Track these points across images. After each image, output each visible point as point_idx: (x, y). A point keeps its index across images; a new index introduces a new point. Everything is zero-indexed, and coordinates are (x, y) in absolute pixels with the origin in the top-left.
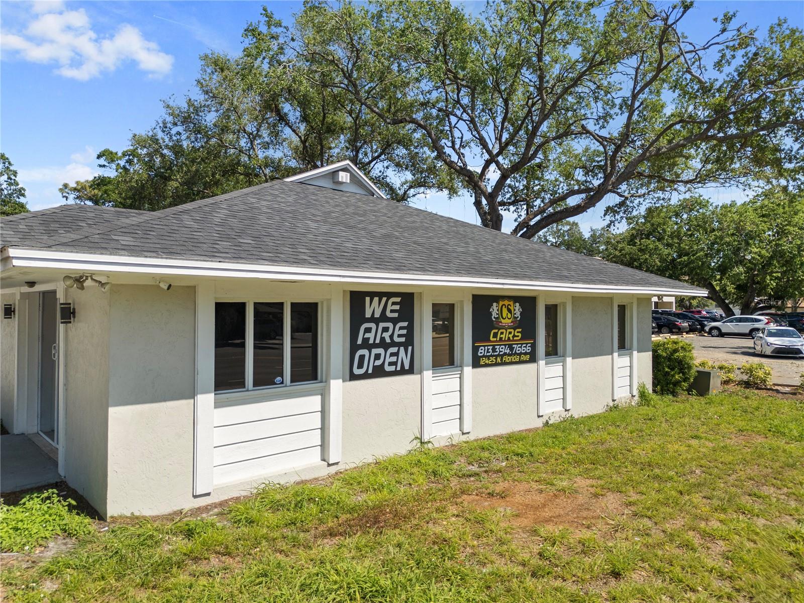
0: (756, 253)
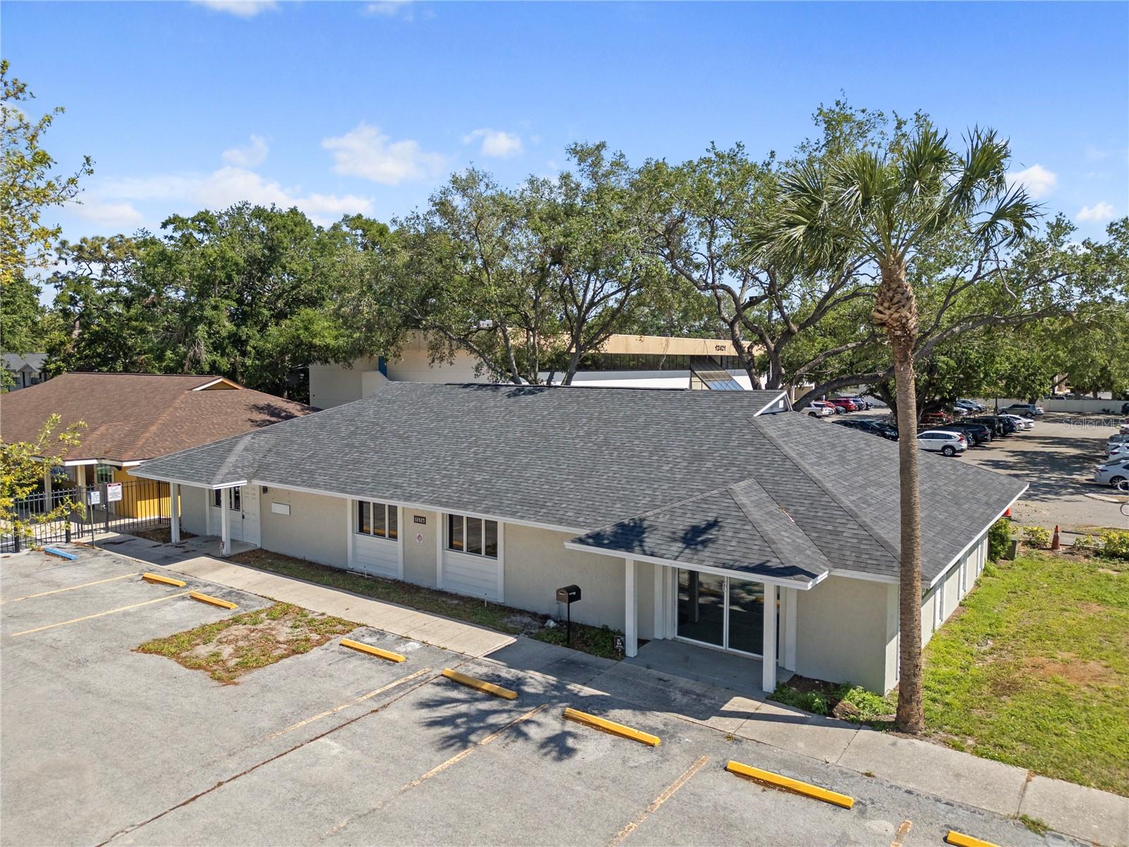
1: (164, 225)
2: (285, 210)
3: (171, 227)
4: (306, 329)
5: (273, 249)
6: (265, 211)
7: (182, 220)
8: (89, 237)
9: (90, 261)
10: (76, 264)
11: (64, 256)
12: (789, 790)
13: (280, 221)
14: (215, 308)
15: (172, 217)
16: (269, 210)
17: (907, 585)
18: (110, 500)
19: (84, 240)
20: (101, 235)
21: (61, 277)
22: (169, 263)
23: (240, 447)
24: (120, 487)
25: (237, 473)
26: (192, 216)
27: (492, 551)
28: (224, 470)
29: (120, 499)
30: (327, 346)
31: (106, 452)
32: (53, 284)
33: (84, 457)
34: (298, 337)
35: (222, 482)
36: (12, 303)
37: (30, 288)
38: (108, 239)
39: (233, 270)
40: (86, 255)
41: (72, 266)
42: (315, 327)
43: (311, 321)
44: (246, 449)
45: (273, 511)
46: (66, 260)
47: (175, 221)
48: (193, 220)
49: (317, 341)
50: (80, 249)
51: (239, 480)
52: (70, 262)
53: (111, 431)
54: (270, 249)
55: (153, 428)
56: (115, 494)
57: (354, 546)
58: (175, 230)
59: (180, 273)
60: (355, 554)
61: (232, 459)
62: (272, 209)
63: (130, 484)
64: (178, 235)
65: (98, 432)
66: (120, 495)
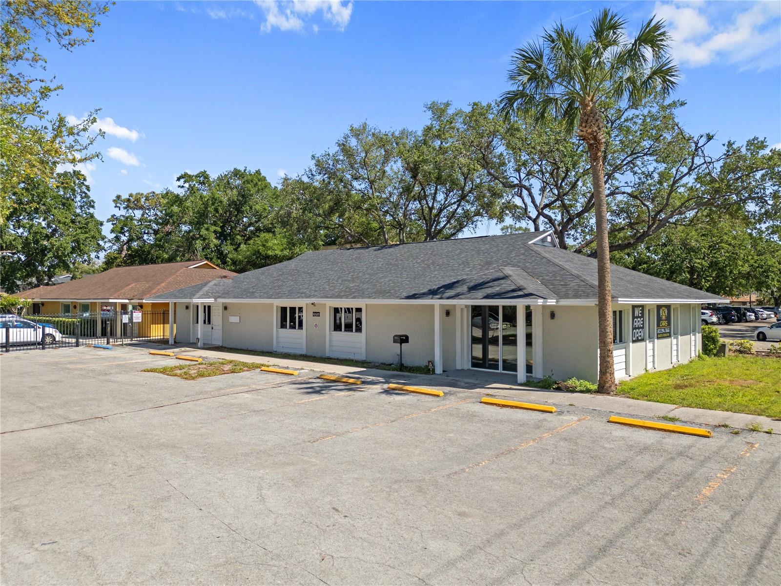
0: (699, 263)
1: (179, 179)
2: (253, 171)
3: (182, 180)
4: (264, 246)
5: (244, 197)
6: (240, 171)
7: (190, 176)
8: (134, 193)
9: (134, 209)
10: (126, 210)
11: (118, 205)
12: (516, 407)
13: (249, 177)
14: (207, 229)
15: (183, 173)
16: (243, 171)
17: (601, 299)
18: (134, 321)
19: (131, 195)
20: (141, 192)
21: (116, 218)
22: (180, 202)
23: (212, 283)
24: (141, 313)
25: (208, 295)
26: (195, 174)
27: (359, 330)
28: (201, 293)
29: (140, 321)
30: (276, 255)
31: (134, 296)
32: (111, 222)
33: (121, 297)
34: (258, 251)
35: (199, 298)
36: (86, 228)
37: (96, 221)
38: (145, 194)
39: (219, 206)
40: (132, 205)
41: (123, 212)
42: (270, 244)
43: (266, 241)
44: (215, 285)
45: (230, 321)
46: (120, 208)
47: (184, 177)
48: (196, 176)
49: (270, 253)
50: (129, 200)
51: (209, 298)
52: (122, 209)
53: (138, 286)
54: (243, 196)
55: (163, 284)
56: (138, 318)
57: (277, 337)
58: (185, 182)
59: (187, 209)
60: (278, 342)
61: (206, 288)
62: (245, 170)
63: (146, 313)
64: (187, 185)
65: (130, 286)
66: (141, 319)
